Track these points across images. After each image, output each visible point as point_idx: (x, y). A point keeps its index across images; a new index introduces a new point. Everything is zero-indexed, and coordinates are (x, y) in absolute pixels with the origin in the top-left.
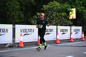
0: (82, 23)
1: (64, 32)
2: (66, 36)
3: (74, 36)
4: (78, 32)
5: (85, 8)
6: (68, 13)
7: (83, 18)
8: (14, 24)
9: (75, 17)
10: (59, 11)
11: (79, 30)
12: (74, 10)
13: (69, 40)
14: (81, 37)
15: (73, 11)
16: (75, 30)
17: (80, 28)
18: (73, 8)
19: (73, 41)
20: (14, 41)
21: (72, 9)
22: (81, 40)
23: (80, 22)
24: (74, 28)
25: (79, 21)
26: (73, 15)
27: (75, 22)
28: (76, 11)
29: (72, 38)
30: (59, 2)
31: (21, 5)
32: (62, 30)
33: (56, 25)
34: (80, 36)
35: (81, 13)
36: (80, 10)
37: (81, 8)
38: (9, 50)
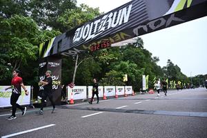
0: (132, 84)
1: (120, 90)
2: (122, 93)
3: (127, 93)
6: (122, 77)
7: (132, 80)
8: (87, 86)
9: (127, 80)
10: (117, 77)
11: (130, 89)
12: (126, 75)
13: (124, 96)
17: (131, 87)
19: (127, 96)
20: (87, 97)
22: (132, 95)
24: (126, 87)
25: (130, 83)
26: (126, 79)
27: (127, 84)
30: (116, 70)
31: (91, 74)
32: (119, 89)
33: (115, 85)
34: (131, 93)
35: (131, 77)
37: (131, 74)
38: (85, 103)
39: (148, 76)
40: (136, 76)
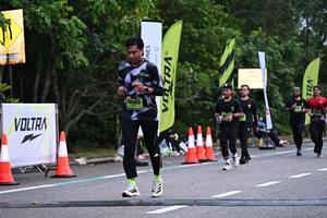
0: (56, 87)
3: (16, 153)
4: (35, 133)
5: (70, 9)
7: (65, 59)
11: (40, 122)
14: (50, 157)
15: (8, 22)
16: (22, 124)
18: (11, 8)
19: (12, 181)
21: (7, 14)
22: (50, 171)
23: (47, 84)
25: (43, 77)
26: (11, 44)
27: (20, 83)
28: (25, 22)
29: (7, 163)
34: (46, 153)
35: (52, 34)
36: (48, 21)
37: (53, 6)
39: (177, 29)
40: (97, 26)
